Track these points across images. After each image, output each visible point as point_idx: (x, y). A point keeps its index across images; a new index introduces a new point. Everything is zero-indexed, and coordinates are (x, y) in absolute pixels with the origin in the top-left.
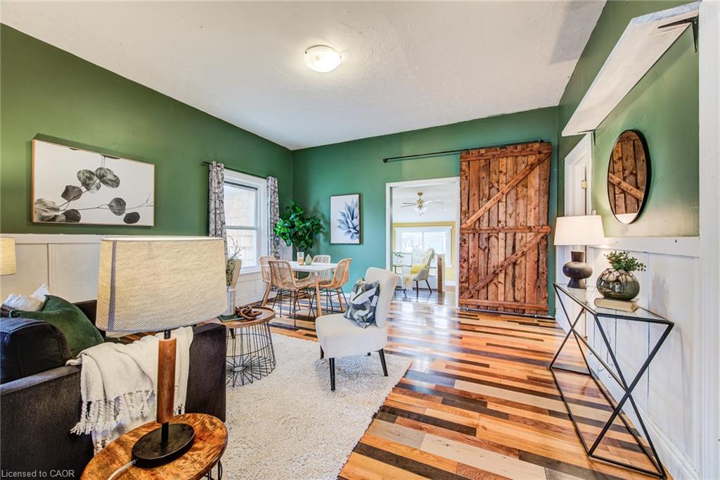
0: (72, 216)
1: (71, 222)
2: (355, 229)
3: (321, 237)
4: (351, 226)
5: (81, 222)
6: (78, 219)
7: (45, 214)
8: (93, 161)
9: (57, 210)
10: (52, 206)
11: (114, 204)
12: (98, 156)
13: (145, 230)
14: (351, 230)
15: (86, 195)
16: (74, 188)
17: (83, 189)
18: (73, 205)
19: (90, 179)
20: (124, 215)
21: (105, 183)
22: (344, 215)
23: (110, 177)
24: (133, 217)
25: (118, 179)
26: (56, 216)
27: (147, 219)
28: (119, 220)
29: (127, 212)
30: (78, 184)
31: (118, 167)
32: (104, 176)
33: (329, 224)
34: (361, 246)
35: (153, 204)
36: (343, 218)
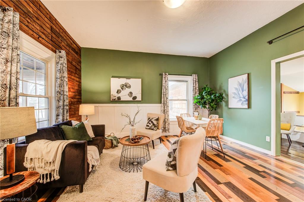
0: (119, 98)
1: (118, 101)
2: (244, 98)
3: (223, 104)
4: (241, 96)
5: (121, 100)
6: (120, 99)
7: (113, 98)
8: (123, 81)
9: (115, 97)
10: (114, 96)
11: (129, 94)
12: (125, 79)
13: (139, 102)
14: (242, 99)
15: (122, 92)
16: (119, 90)
17: (121, 90)
18: (119, 95)
19: (123, 87)
20: (132, 97)
21: (127, 87)
22: (236, 89)
23: (128, 85)
24: (135, 98)
25: (130, 86)
26: (115, 99)
27: (139, 98)
28: (131, 99)
29: (133, 96)
30: (120, 89)
31: (130, 81)
32: (126, 85)
33: (227, 95)
34: (249, 110)
35: (141, 93)
36: (236, 92)
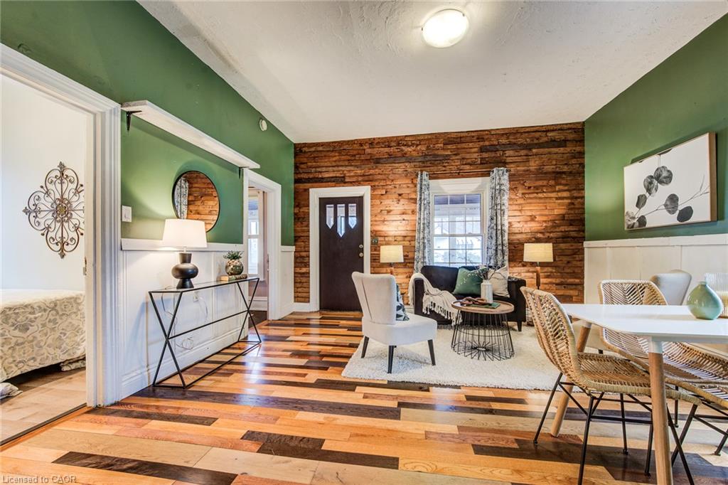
0: (642, 221)
1: (641, 229)
5: (647, 226)
6: (644, 223)
7: (629, 223)
8: (650, 165)
9: (634, 218)
10: (631, 215)
11: (668, 203)
12: (655, 157)
13: (701, 228)
15: (650, 199)
16: (642, 196)
17: (647, 195)
18: (643, 211)
19: (651, 183)
20: (678, 212)
21: (661, 182)
23: (665, 174)
24: (686, 213)
25: (671, 174)
26: (634, 223)
27: (702, 213)
28: (672, 219)
29: (680, 208)
30: (644, 192)
31: (668, 160)
32: (660, 175)
35: (709, 190)
